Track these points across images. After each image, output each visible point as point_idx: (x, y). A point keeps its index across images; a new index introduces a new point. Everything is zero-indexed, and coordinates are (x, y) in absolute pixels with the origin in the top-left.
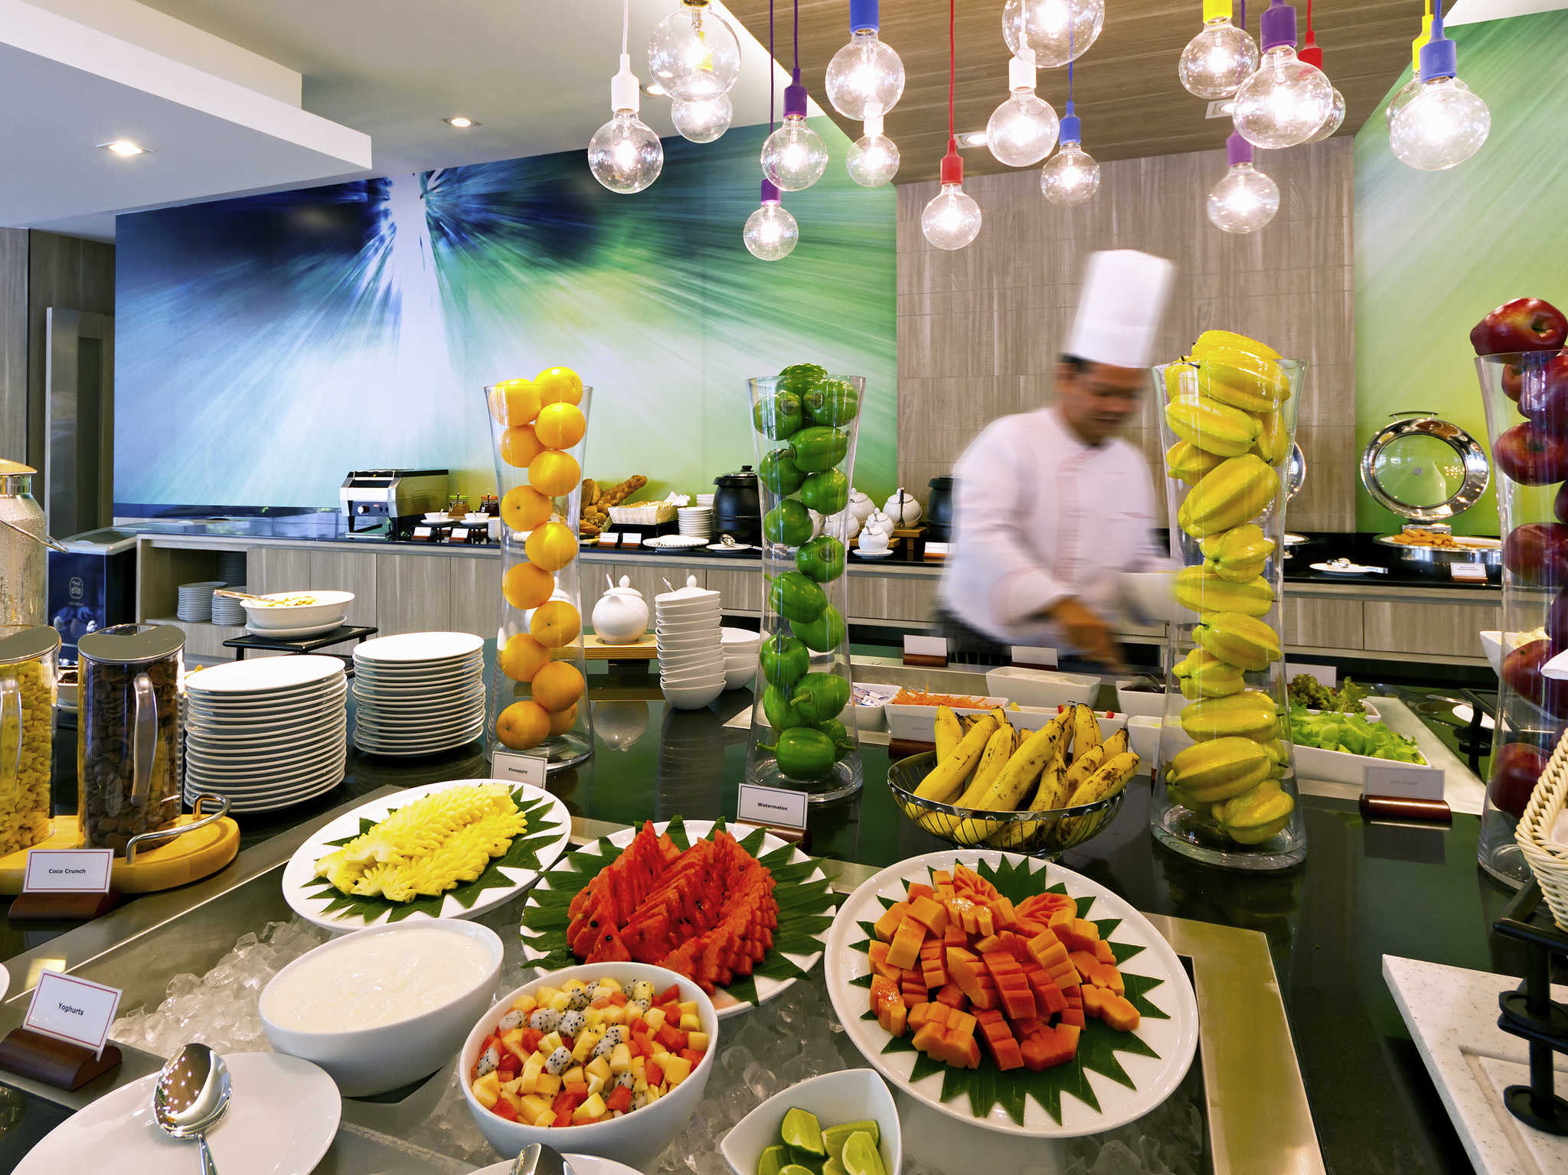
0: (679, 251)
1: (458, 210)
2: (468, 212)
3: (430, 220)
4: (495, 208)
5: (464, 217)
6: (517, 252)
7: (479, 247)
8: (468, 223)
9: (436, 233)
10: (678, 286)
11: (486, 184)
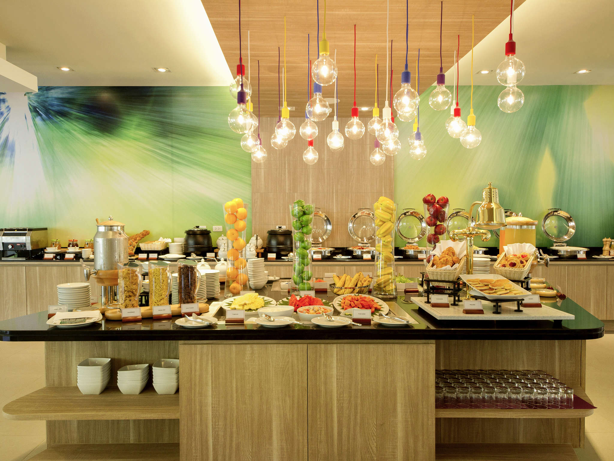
0: (161, 134)
1: (47, 104)
2: (52, 105)
3: (30, 107)
4: (67, 105)
5: (50, 108)
6: (80, 127)
7: (59, 123)
8: (53, 110)
9: (34, 114)
10: (161, 150)
11: (63, 93)
